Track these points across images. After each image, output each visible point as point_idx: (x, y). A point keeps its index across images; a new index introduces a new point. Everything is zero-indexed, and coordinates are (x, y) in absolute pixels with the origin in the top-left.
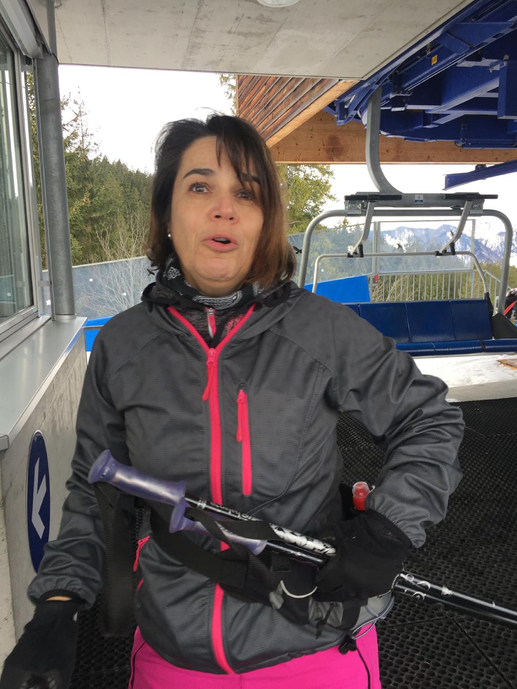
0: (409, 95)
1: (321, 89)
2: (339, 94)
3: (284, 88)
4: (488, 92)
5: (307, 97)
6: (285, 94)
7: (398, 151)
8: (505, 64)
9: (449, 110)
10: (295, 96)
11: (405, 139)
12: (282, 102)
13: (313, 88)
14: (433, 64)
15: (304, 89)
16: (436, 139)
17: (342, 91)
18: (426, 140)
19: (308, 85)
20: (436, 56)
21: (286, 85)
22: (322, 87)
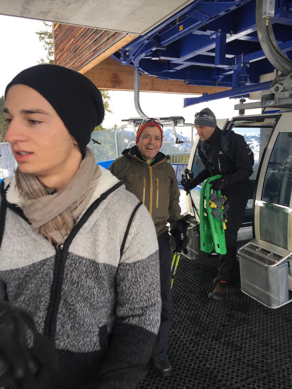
0: (164, 49)
1: (114, 39)
2: (125, 43)
3: (87, 39)
4: (206, 52)
5: (104, 45)
6: (88, 43)
7: (152, 85)
8: (219, 34)
9: (183, 61)
10: (96, 44)
11: (158, 78)
12: (86, 48)
13: (108, 39)
14: (180, 30)
15: (102, 40)
16: (174, 79)
17: (128, 42)
18: (169, 79)
19: (104, 37)
20: (182, 26)
21: (89, 37)
22: (115, 38)
